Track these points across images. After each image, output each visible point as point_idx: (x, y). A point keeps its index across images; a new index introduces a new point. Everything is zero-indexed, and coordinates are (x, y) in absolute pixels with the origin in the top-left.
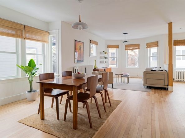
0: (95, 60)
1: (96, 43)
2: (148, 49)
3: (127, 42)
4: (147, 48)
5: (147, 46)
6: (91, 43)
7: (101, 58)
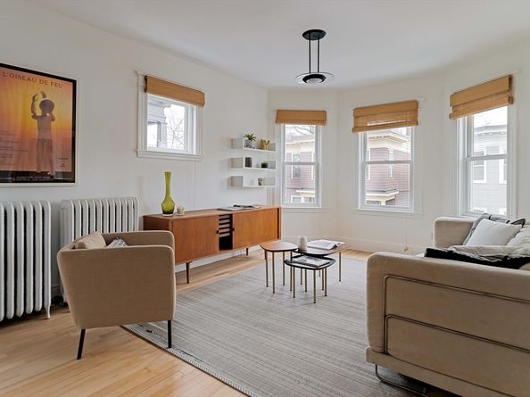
0: (168, 175)
1: (192, 96)
2: (461, 119)
3: (322, 77)
4: (451, 116)
5: (455, 107)
6: (145, 90)
7: (233, 163)
